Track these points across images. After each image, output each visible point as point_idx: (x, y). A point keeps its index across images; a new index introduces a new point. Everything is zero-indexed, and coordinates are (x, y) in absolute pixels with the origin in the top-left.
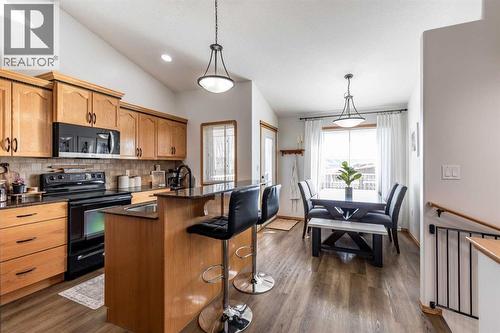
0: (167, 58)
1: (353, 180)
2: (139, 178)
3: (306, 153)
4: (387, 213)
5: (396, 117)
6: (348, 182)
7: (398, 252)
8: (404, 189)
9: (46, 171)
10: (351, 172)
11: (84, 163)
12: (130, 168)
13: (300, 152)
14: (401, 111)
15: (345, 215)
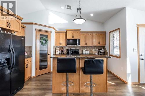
0: (92, 15)
2: (89, 51)
9: (68, 48)
11: (75, 47)
12: (87, 48)
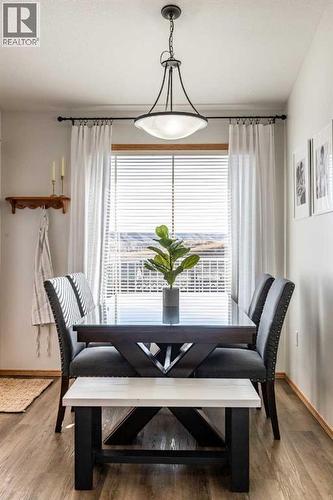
1: (180, 270)
3: (72, 206)
4: (252, 347)
5: (265, 131)
6: (170, 276)
7: (277, 437)
8: (289, 288)
10: (176, 251)
13: (58, 203)
14: (274, 118)
15: (161, 357)
